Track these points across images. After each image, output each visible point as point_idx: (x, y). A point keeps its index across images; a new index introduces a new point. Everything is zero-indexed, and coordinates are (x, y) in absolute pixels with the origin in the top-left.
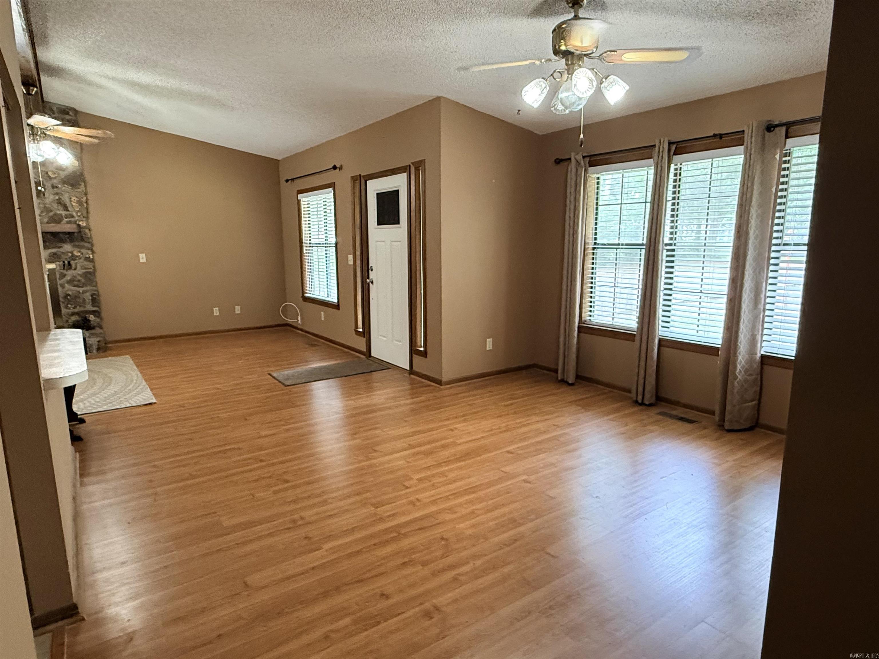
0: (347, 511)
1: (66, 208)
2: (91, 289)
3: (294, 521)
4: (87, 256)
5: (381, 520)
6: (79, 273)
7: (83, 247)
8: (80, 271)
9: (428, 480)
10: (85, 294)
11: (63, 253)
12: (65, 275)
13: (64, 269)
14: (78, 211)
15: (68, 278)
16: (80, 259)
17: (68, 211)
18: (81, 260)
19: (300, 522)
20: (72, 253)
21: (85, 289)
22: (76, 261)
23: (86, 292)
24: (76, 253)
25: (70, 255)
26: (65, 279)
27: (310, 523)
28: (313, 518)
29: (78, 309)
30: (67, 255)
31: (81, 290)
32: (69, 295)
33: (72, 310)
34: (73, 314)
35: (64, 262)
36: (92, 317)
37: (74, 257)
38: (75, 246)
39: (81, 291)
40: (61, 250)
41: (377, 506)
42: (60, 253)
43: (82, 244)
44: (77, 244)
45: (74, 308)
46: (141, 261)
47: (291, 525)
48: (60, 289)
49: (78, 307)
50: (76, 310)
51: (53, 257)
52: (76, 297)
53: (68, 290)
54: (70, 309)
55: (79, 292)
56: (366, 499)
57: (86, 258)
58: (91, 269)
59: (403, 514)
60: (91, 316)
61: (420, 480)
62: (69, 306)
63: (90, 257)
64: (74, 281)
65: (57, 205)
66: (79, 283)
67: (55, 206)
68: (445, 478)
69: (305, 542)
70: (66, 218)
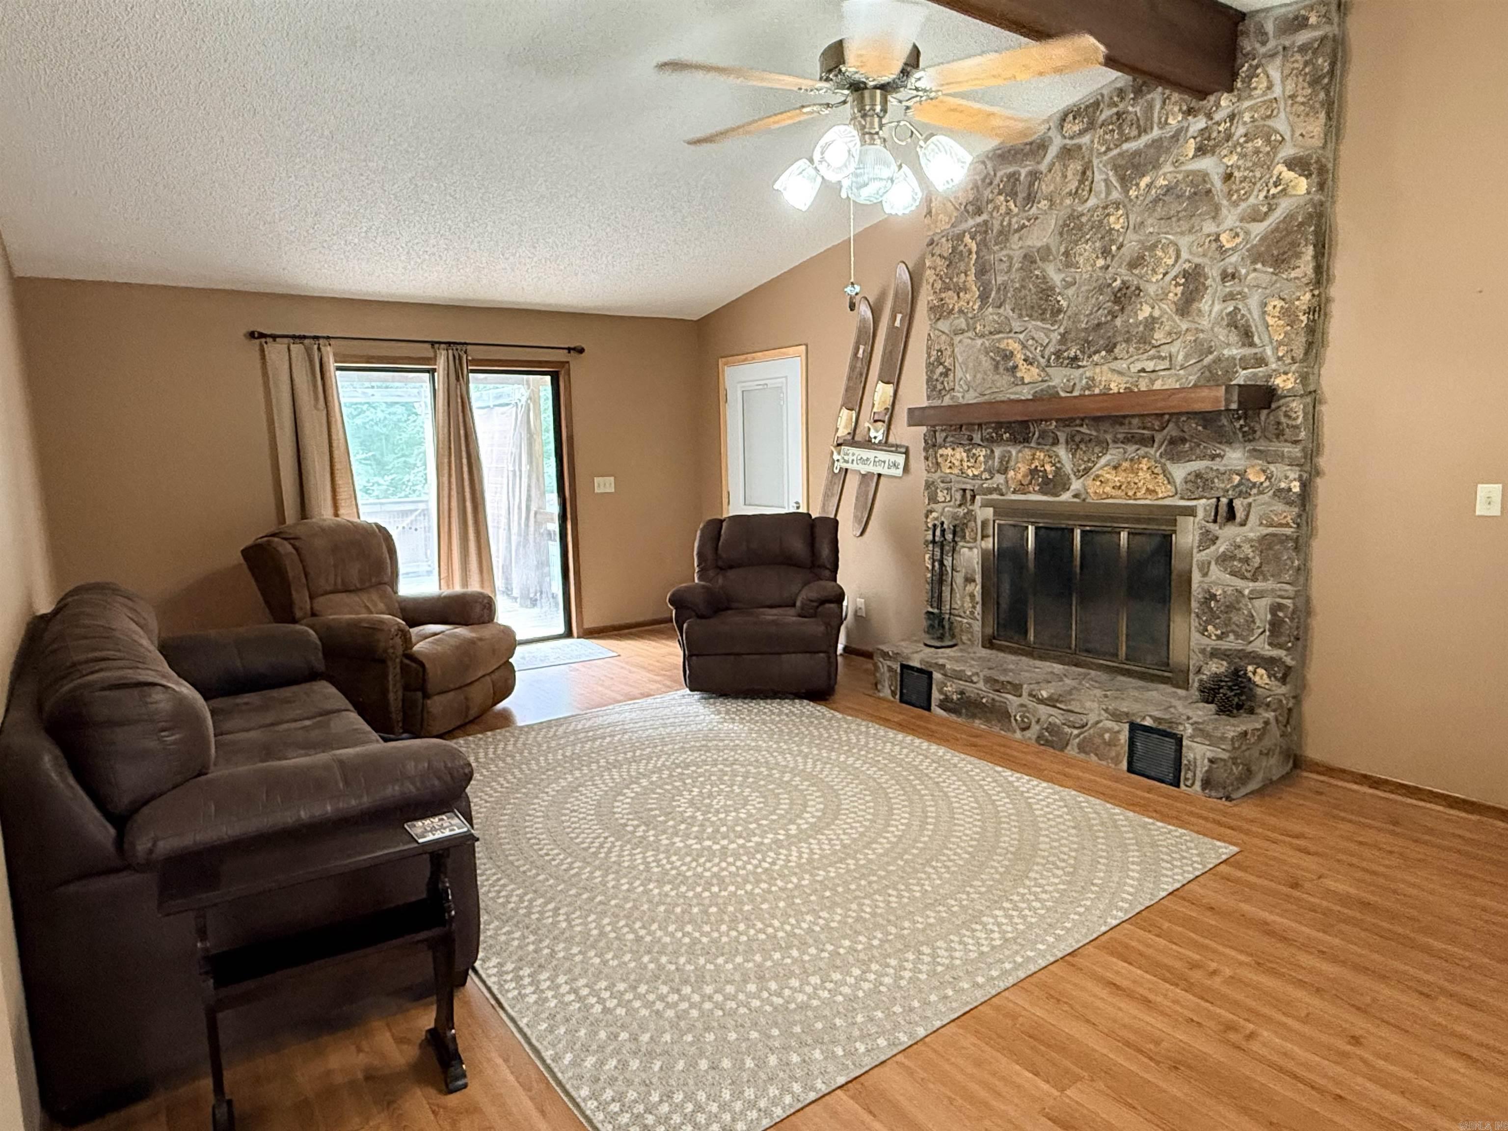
1: (1247, 336)
2: (1273, 590)
4: (1283, 485)
6: (1252, 535)
7: (1278, 458)
8: (1253, 530)
10: (1257, 602)
11: (1220, 474)
12: (1214, 540)
13: (1215, 521)
14: (1280, 343)
15: (1222, 547)
16: (1261, 493)
17: (1252, 344)
18: (1265, 498)
20: (1242, 474)
21: (1259, 585)
22: (1250, 500)
23: (1261, 595)
24: (1254, 476)
25: (1237, 479)
26: (1213, 548)
29: (1231, 643)
30: (1230, 480)
31: (1247, 587)
32: (1213, 597)
33: (1212, 643)
34: (1215, 654)
35: (1218, 499)
36: (1260, 677)
37: (1245, 488)
38: (1256, 454)
39: (1246, 592)
40: (1216, 465)
42: (1212, 475)
43: (1275, 446)
44: (1262, 445)
45: (1219, 638)
46: (1481, 510)
48: (1196, 576)
49: (1231, 637)
50: (1224, 645)
51: (1195, 482)
52: (1231, 607)
53: (1215, 583)
54: (1209, 636)
55: (1240, 592)
57: (1280, 490)
58: (1287, 525)
60: (1261, 671)
62: (1210, 628)
63: (1290, 490)
64: (1233, 558)
65: (1226, 331)
66: (1245, 567)
67: (1222, 334)
70: (1244, 369)
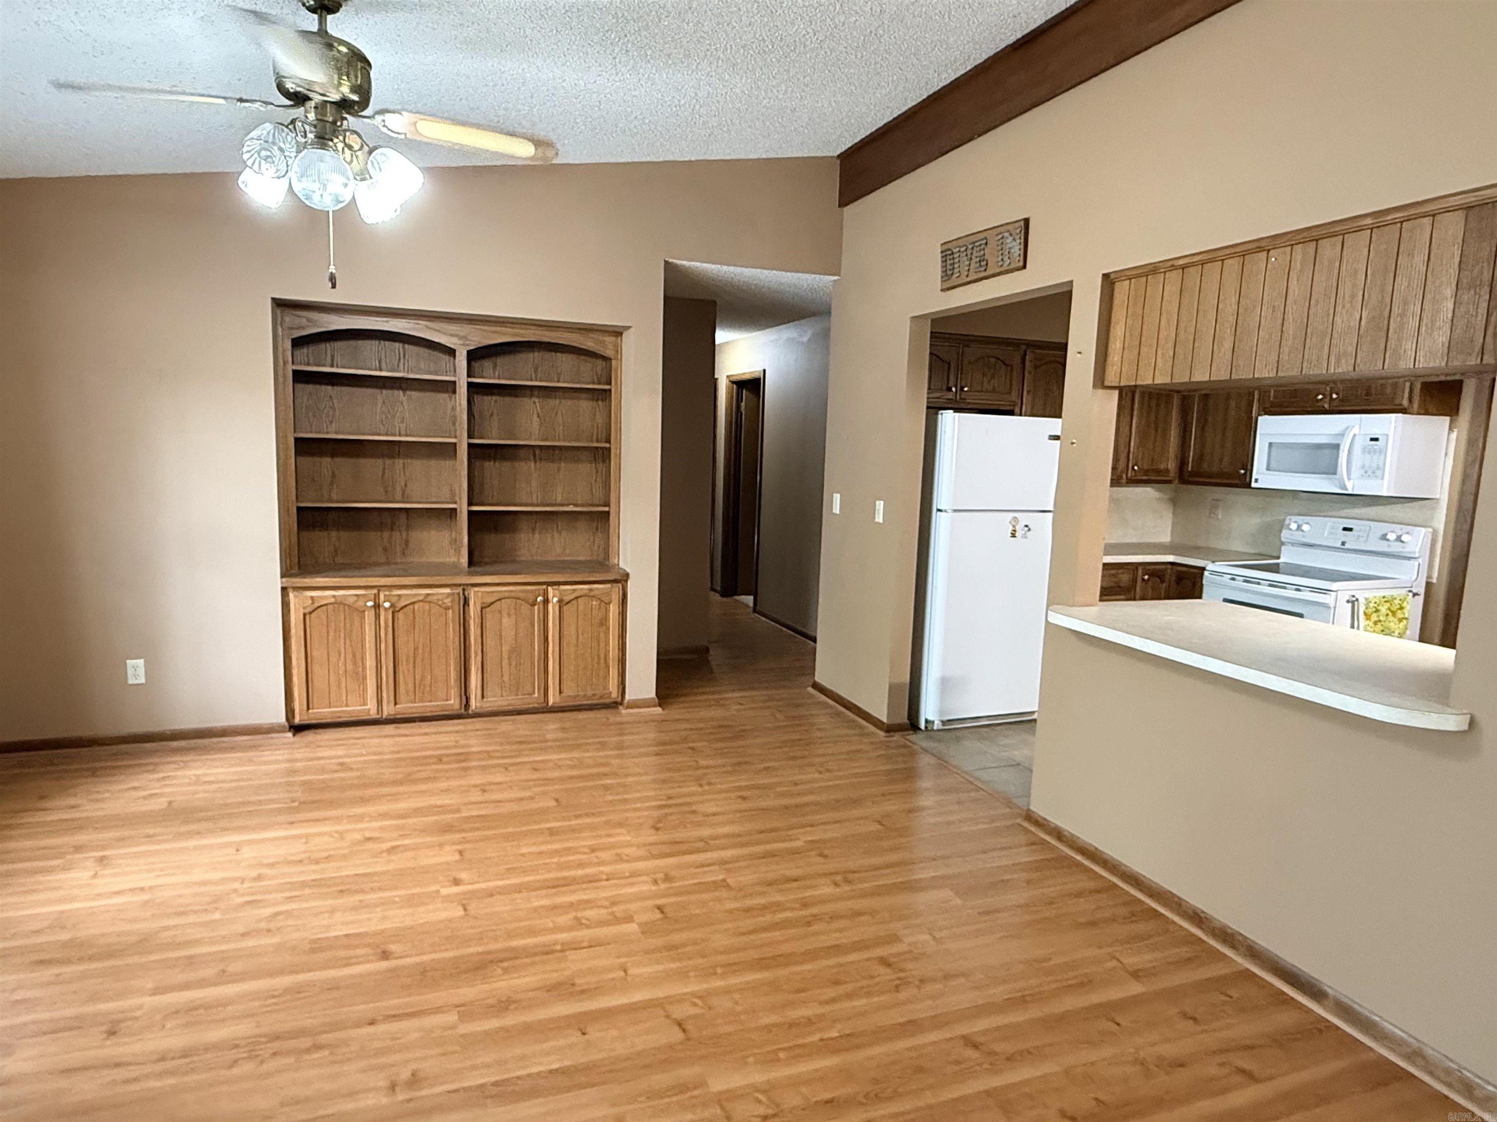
0: (770, 884)
3: (847, 881)
5: (723, 862)
9: (615, 916)
19: (839, 878)
27: (825, 875)
28: (823, 881)
41: (724, 884)
47: (851, 876)
56: (736, 899)
59: (688, 866)
61: (629, 919)
68: (579, 915)
69: (826, 852)
